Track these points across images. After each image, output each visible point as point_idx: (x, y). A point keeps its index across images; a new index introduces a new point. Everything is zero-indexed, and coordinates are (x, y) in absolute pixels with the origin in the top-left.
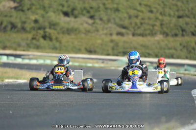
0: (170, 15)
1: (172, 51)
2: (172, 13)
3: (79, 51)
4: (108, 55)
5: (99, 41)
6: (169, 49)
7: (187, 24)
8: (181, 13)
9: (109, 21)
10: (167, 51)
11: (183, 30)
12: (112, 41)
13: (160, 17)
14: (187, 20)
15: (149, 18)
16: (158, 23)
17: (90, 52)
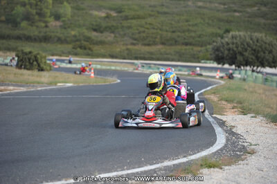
0: (167, 31)
1: (169, 56)
2: (168, 28)
3: (104, 56)
4: (124, 59)
5: (118, 50)
6: (167, 54)
7: (179, 37)
8: (174, 29)
9: (125, 35)
10: (166, 56)
11: (176, 41)
12: (127, 49)
13: (160, 32)
14: (179, 34)
15: (153, 33)
16: (159, 37)
17: (112, 56)
